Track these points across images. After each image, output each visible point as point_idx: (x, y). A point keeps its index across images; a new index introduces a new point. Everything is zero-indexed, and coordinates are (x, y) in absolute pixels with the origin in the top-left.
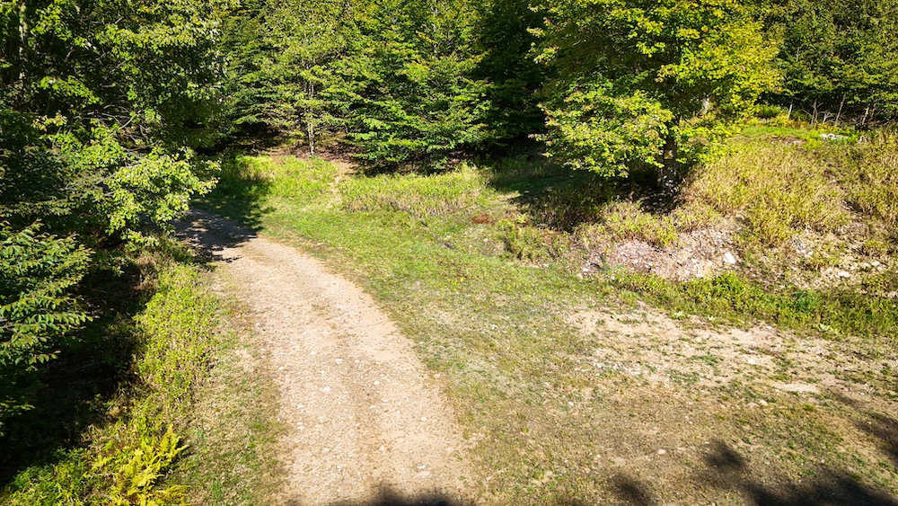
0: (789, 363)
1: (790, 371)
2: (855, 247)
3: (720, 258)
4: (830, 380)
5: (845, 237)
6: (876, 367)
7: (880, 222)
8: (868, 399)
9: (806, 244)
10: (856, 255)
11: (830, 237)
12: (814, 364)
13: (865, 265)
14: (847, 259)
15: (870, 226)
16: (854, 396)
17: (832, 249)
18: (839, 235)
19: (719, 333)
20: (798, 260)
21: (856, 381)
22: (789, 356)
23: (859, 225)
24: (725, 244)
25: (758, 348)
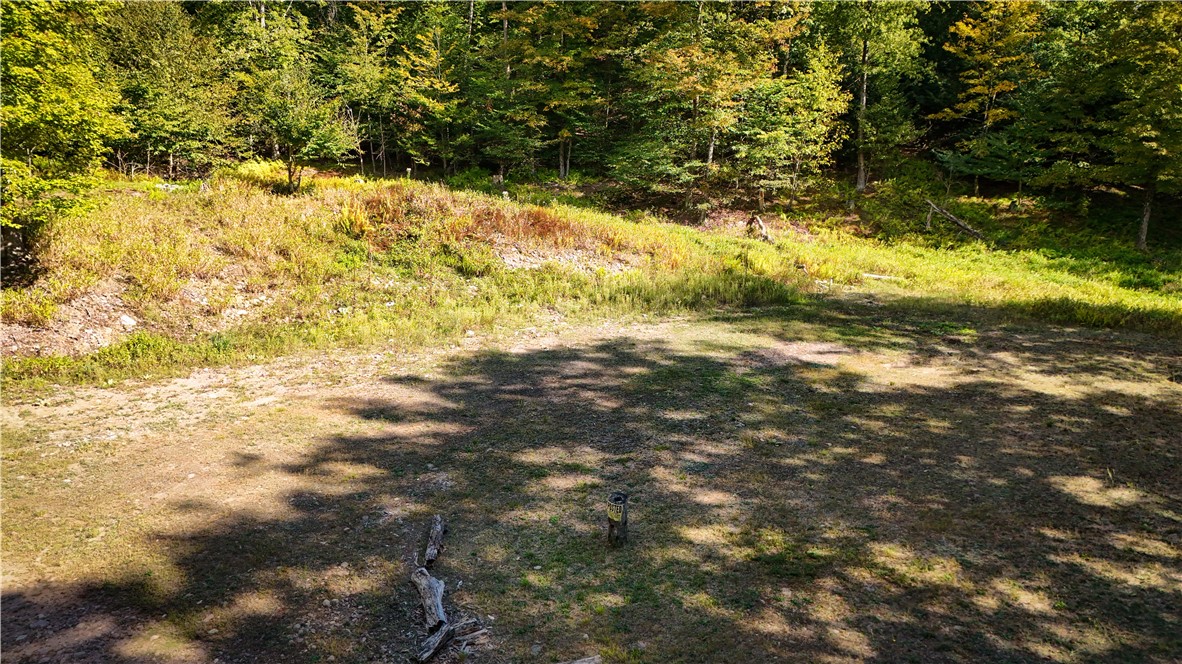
0: (243, 388)
1: (248, 393)
2: (240, 287)
3: (118, 322)
4: (282, 390)
5: (228, 280)
6: (307, 371)
7: (251, 262)
8: (315, 392)
9: (197, 292)
10: (245, 294)
11: (215, 282)
12: (262, 383)
13: (255, 301)
14: (239, 299)
15: (245, 266)
16: (305, 394)
17: (222, 293)
18: (222, 279)
19: (165, 386)
20: (197, 309)
21: (300, 384)
22: (240, 383)
23: (235, 267)
24: (116, 308)
25: (210, 386)
